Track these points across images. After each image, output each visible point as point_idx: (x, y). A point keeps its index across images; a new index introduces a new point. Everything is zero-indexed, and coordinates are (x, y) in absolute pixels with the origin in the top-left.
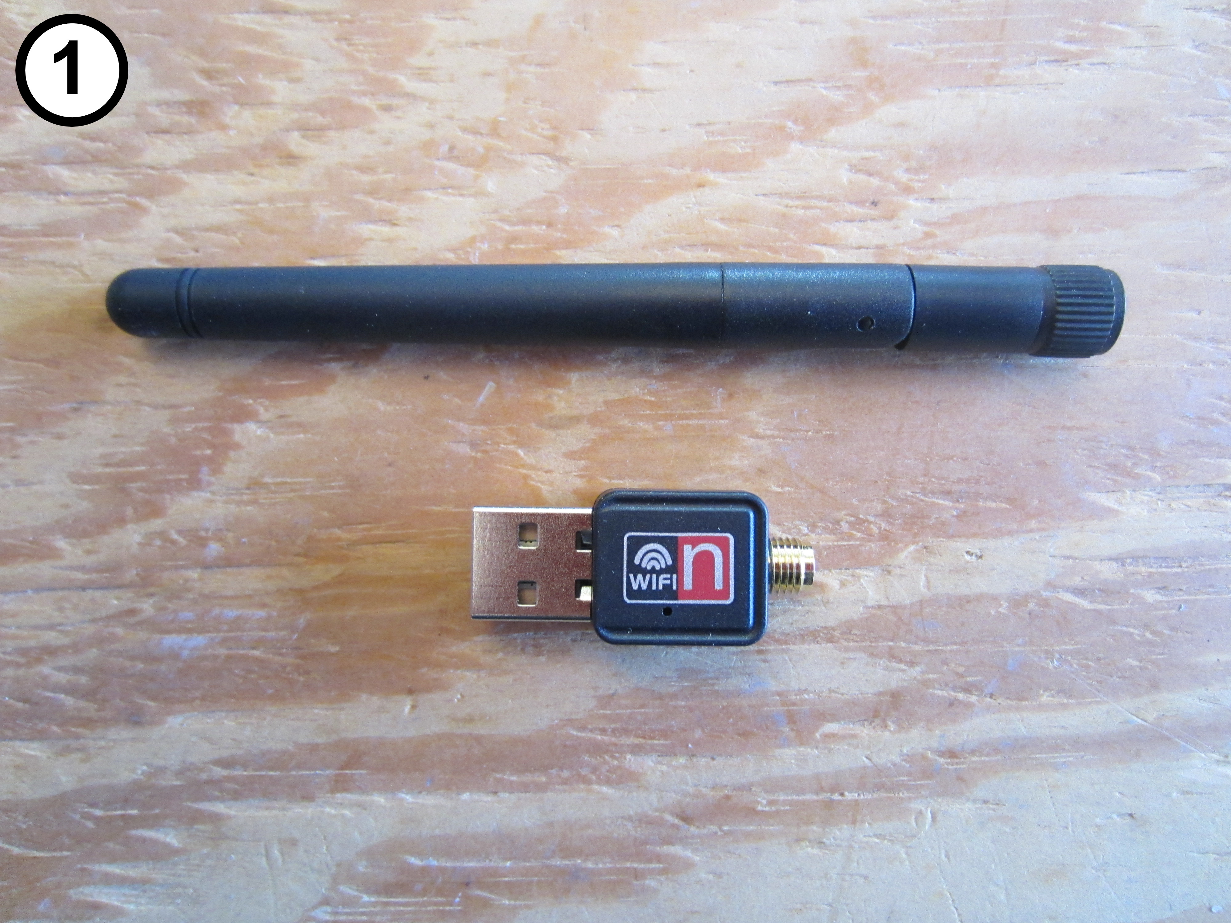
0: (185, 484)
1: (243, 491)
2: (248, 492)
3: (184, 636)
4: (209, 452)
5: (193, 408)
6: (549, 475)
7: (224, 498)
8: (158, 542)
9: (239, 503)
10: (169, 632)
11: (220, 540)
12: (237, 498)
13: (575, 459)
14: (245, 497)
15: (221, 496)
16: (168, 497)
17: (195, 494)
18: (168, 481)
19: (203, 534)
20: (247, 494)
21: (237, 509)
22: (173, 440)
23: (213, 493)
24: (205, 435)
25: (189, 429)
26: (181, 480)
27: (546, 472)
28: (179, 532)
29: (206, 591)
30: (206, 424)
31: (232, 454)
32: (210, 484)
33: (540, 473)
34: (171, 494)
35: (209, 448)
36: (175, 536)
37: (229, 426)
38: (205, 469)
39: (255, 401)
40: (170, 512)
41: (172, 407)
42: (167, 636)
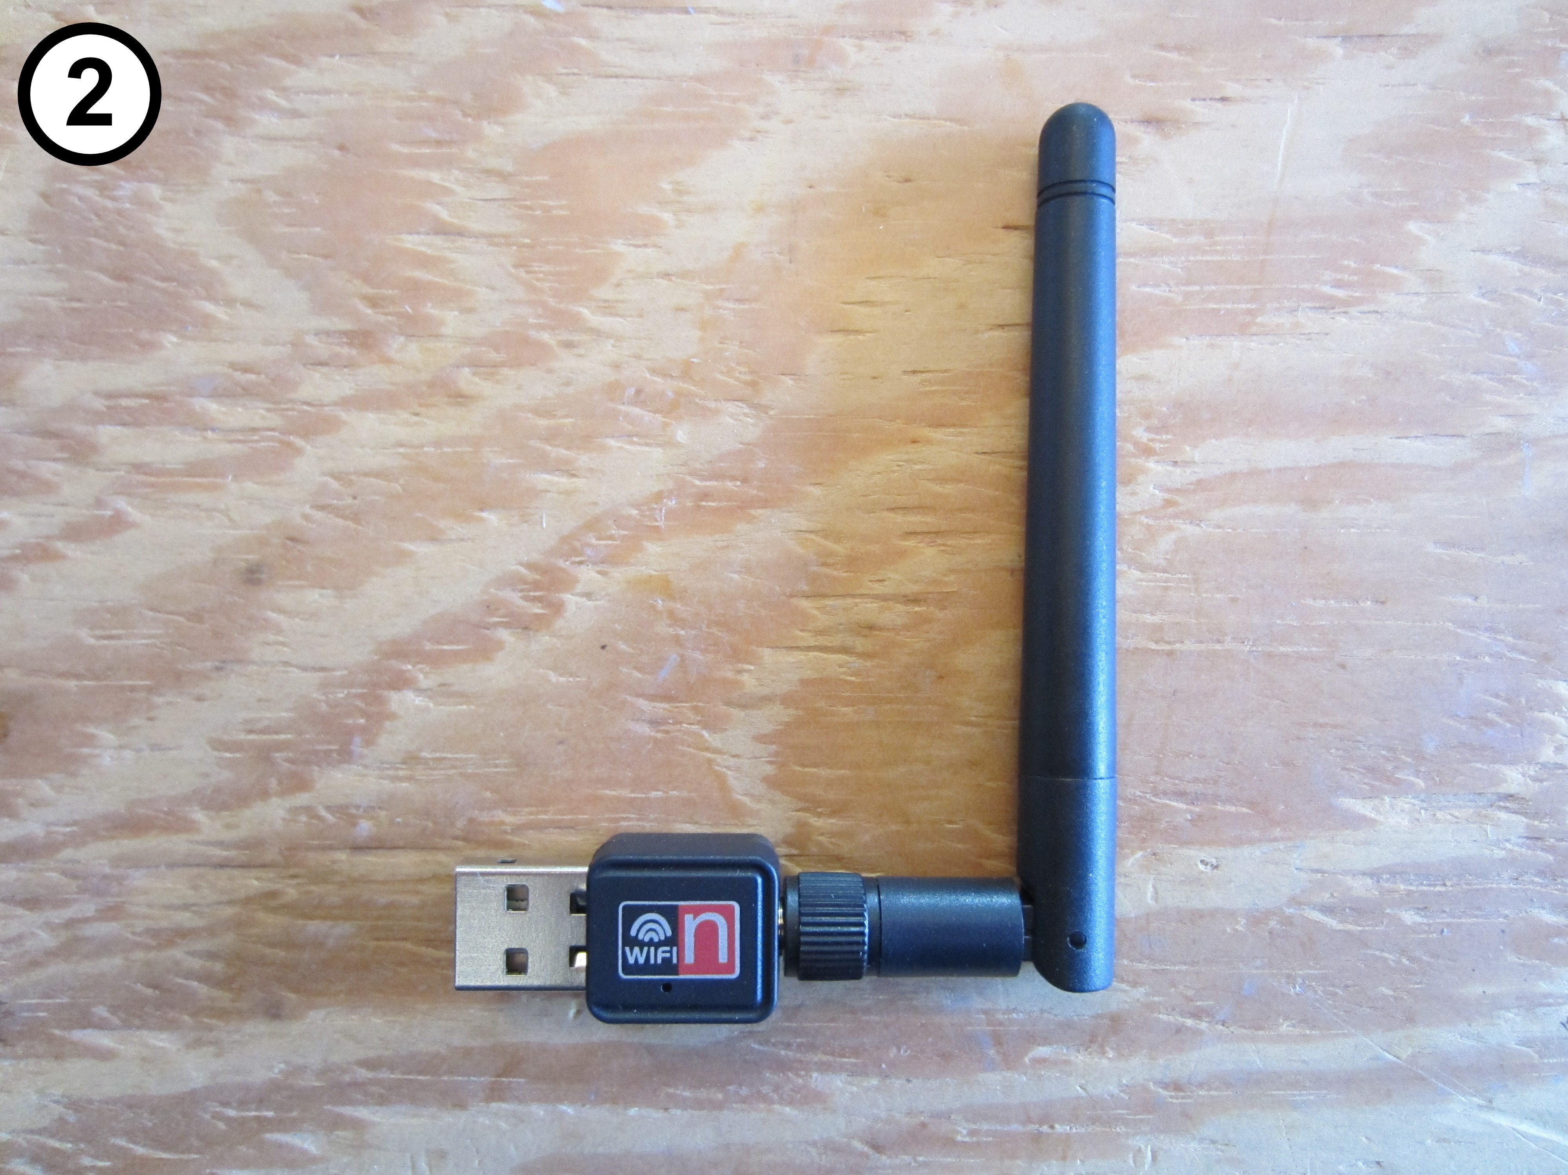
0: (335, 755)
1: (398, 766)
2: (403, 766)
3: (329, 923)
4: (362, 721)
5: (345, 672)
6: (736, 759)
7: (377, 773)
8: (304, 818)
9: (395, 779)
10: (311, 918)
11: (372, 818)
12: (391, 772)
13: (765, 743)
14: (401, 773)
15: (374, 770)
16: (316, 768)
17: (346, 766)
18: (316, 752)
19: (354, 811)
20: (403, 769)
21: (392, 785)
22: (324, 707)
23: (365, 766)
24: (359, 703)
25: (341, 695)
26: (331, 750)
27: (734, 756)
28: (328, 808)
29: (356, 874)
30: (360, 691)
31: (387, 724)
32: (362, 756)
33: (725, 757)
34: (319, 766)
35: (362, 717)
36: (323, 813)
37: (385, 693)
38: (357, 740)
39: (414, 666)
40: (318, 786)
41: (323, 669)
42: (310, 922)
